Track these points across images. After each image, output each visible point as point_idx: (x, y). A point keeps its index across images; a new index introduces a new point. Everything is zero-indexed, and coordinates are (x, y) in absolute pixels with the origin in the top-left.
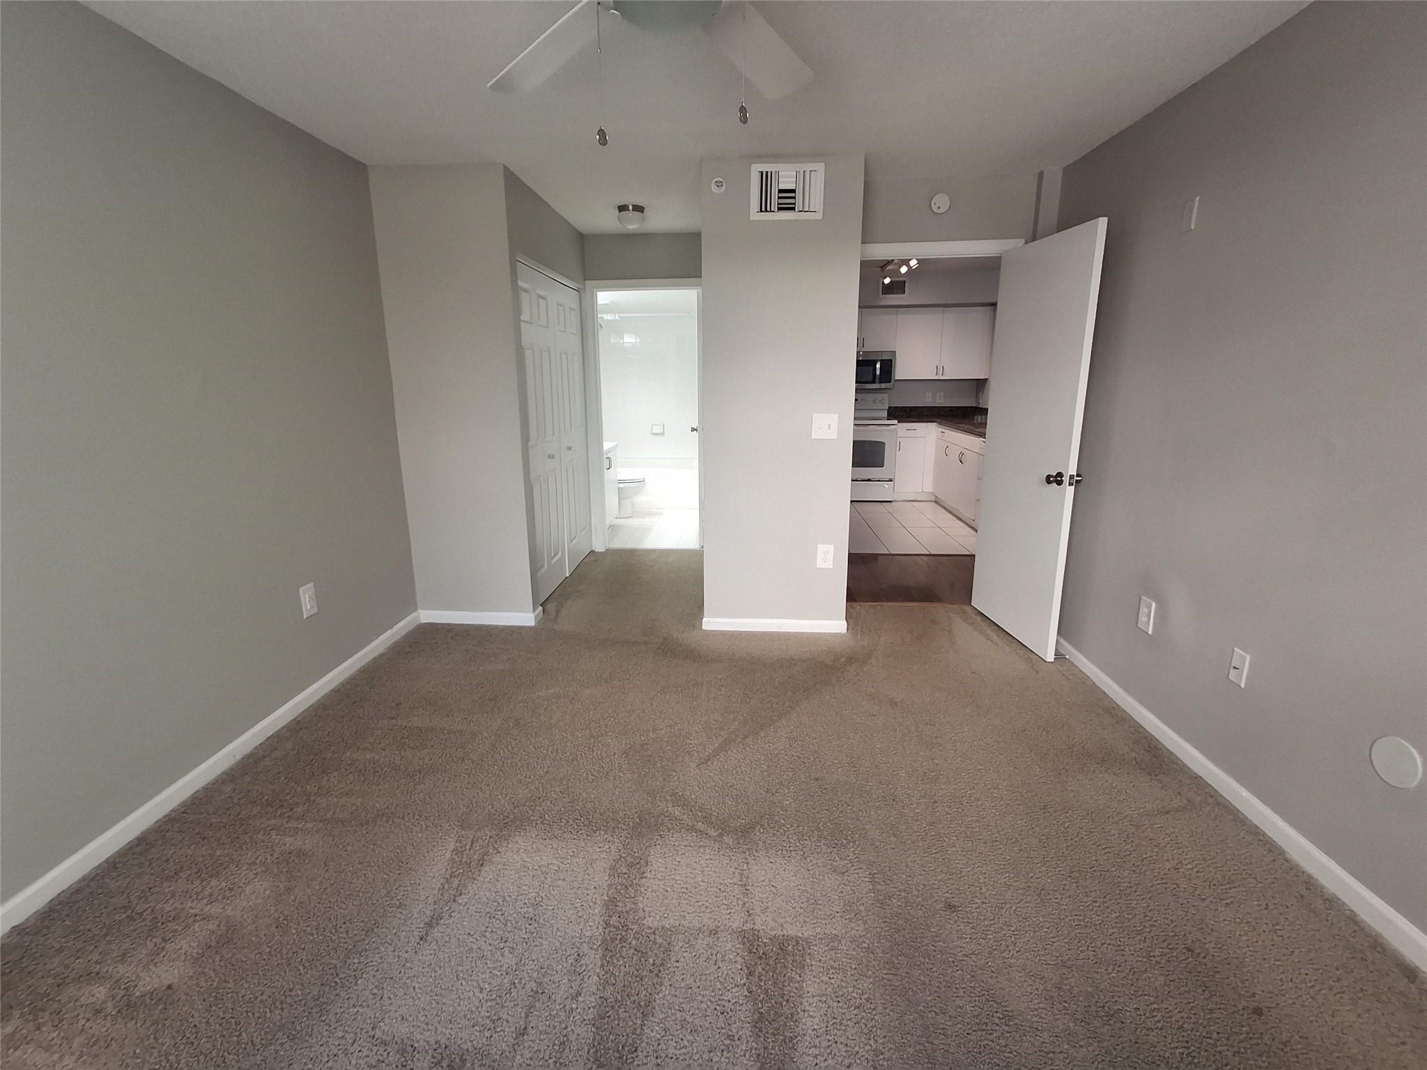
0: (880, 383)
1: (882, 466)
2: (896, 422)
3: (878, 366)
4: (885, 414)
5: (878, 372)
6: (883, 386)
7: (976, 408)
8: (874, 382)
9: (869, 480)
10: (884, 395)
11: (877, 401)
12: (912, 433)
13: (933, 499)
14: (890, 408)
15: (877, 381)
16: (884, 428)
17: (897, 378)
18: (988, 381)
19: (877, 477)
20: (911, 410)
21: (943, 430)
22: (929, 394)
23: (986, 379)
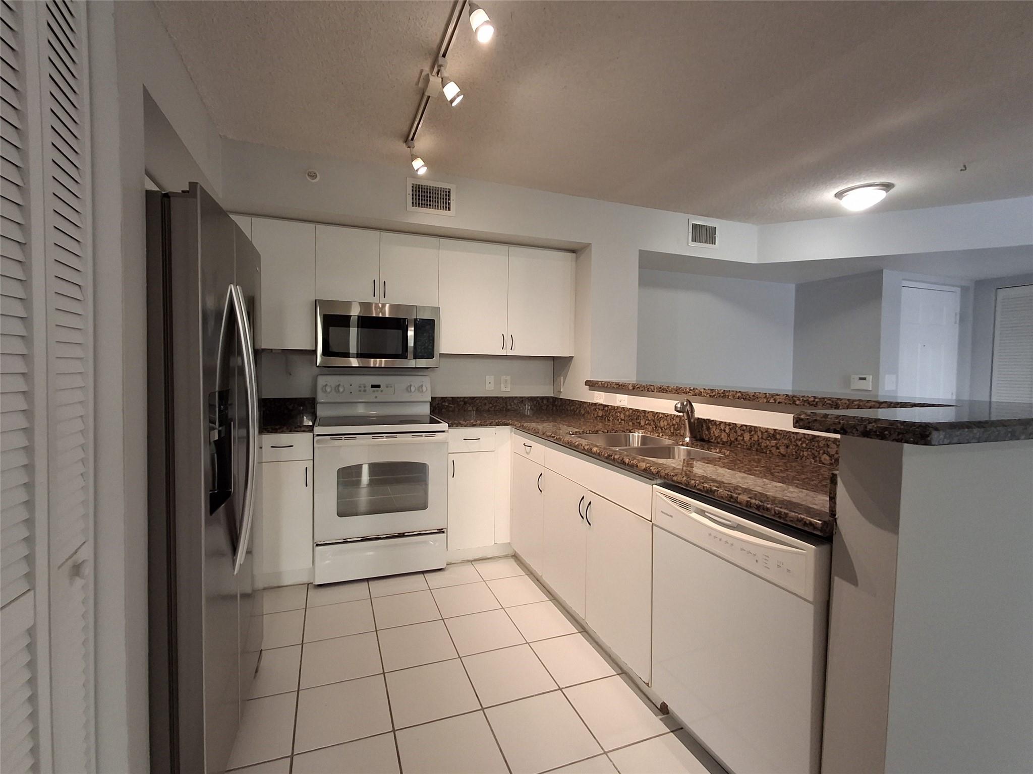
0: (415, 358)
1: (425, 507)
2: (444, 426)
3: (411, 333)
4: (426, 410)
5: (411, 343)
6: (422, 363)
7: (555, 399)
8: (404, 356)
9: (401, 535)
10: (423, 378)
11: (413, 389)
12: (473, 446)
13: (511, 552)
14: (433, 398)
15: (410, 354)
16: (424, 438)
17: (443, 351)
18: (574, 358)
19: (416, 528)
20: (465, 403)
21: (529, 442)
22: (490, 379)
23: (573, 357)
